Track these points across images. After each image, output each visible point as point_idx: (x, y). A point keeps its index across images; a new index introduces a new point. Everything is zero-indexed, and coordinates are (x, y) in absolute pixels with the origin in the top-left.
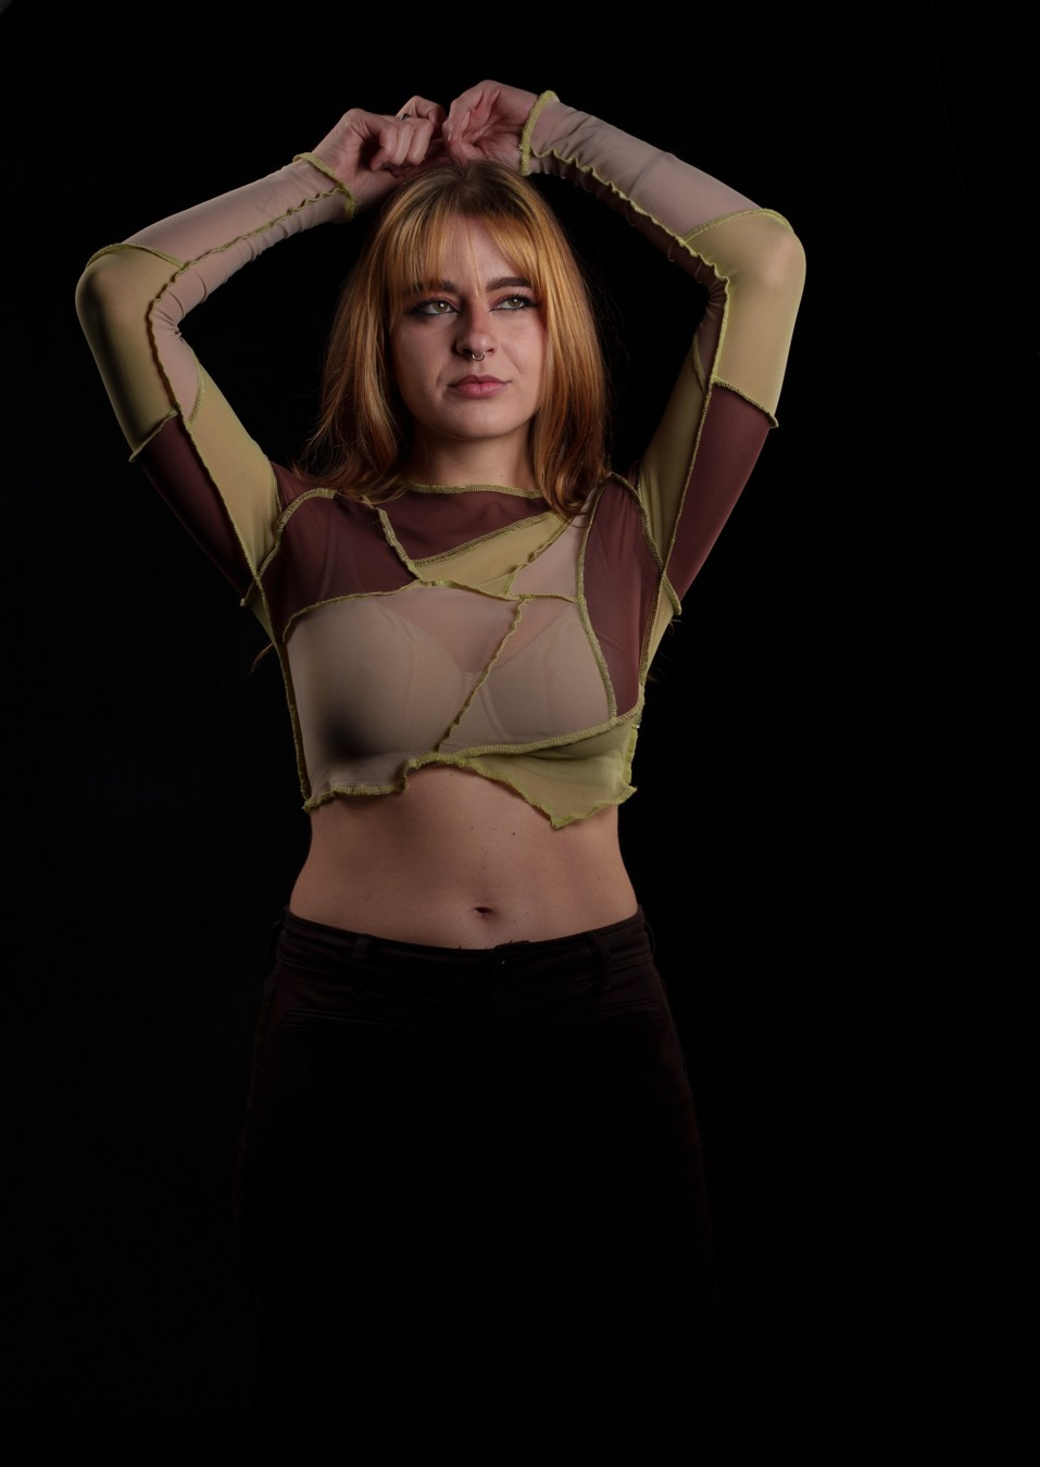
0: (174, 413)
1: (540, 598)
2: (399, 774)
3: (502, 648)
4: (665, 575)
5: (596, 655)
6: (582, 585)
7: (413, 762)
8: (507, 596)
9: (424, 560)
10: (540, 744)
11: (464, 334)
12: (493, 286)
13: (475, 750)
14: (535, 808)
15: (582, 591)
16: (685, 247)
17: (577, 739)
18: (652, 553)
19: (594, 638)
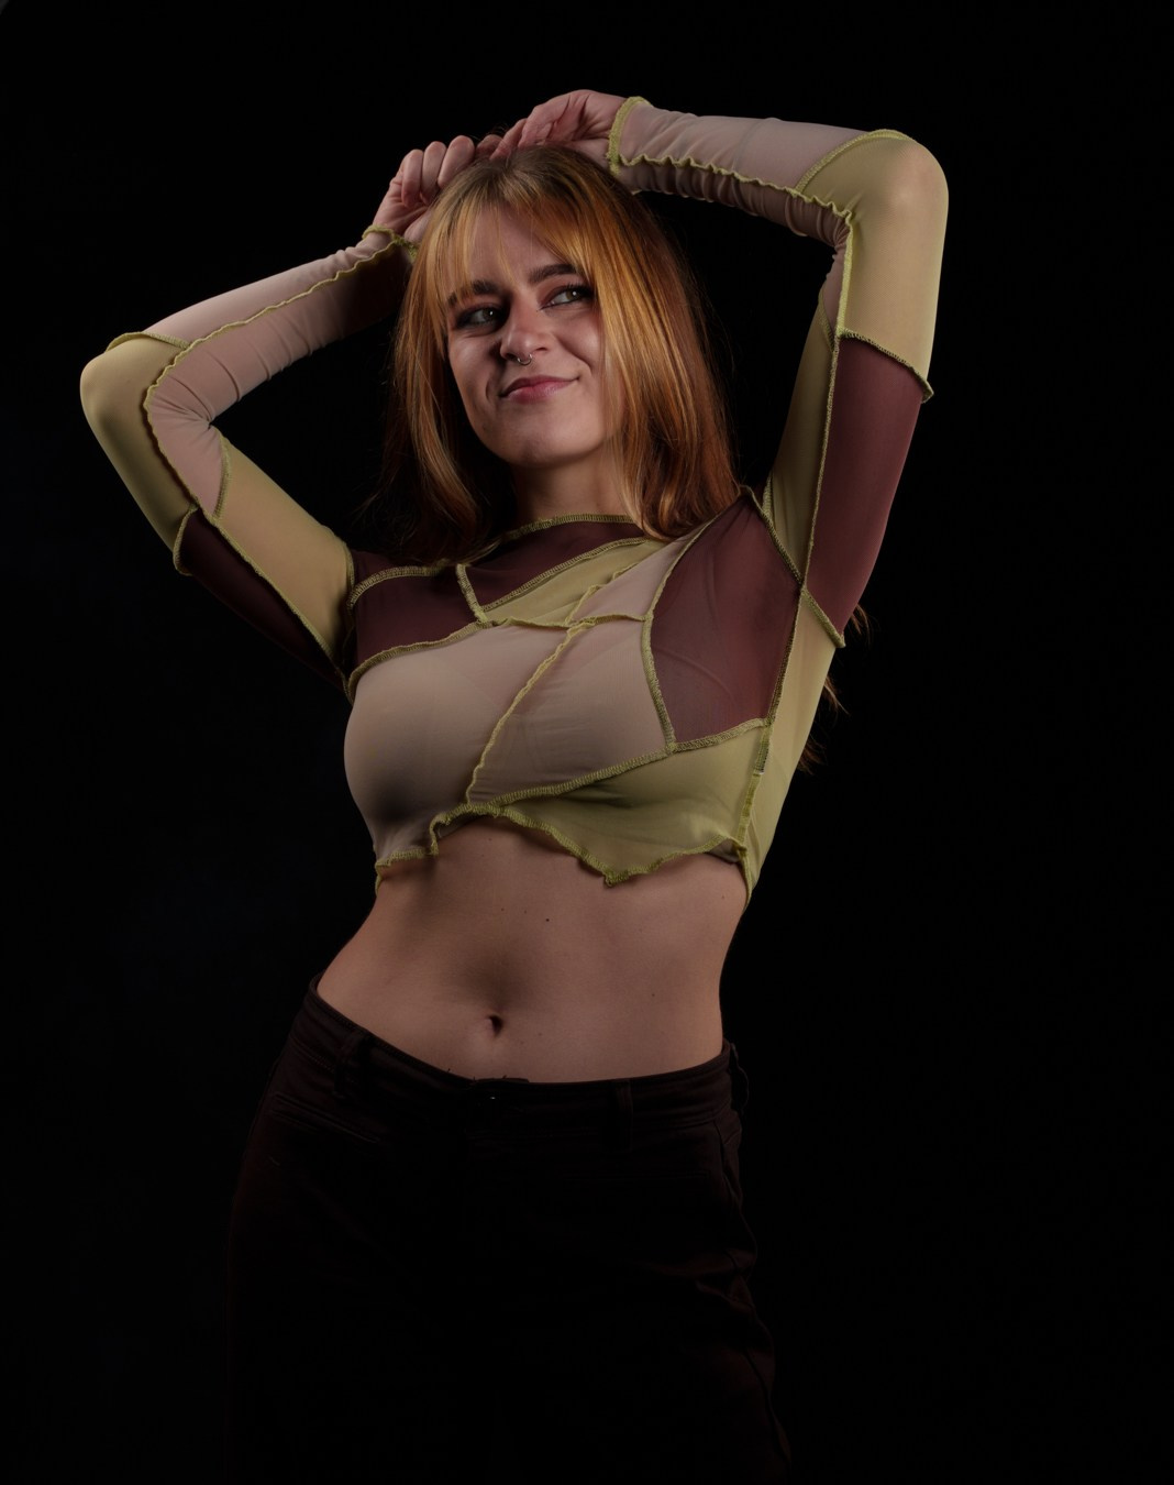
1: (601, 620)
2: (426, 833)
3: (536, 677)
4: (805, 592)
5: (647, 673)
6: (656, 601)
7: (440, 818)
8: (565, 624)
9: (494, 604)
10: (579, 781)
11: (506, 337)
12: (536, 277)
13: (508, 797)
14: (583, 866)
15: (653, 607)
16: (798, 196)
17: (623, 769)
18: (787, 566)
19: (649, 654)
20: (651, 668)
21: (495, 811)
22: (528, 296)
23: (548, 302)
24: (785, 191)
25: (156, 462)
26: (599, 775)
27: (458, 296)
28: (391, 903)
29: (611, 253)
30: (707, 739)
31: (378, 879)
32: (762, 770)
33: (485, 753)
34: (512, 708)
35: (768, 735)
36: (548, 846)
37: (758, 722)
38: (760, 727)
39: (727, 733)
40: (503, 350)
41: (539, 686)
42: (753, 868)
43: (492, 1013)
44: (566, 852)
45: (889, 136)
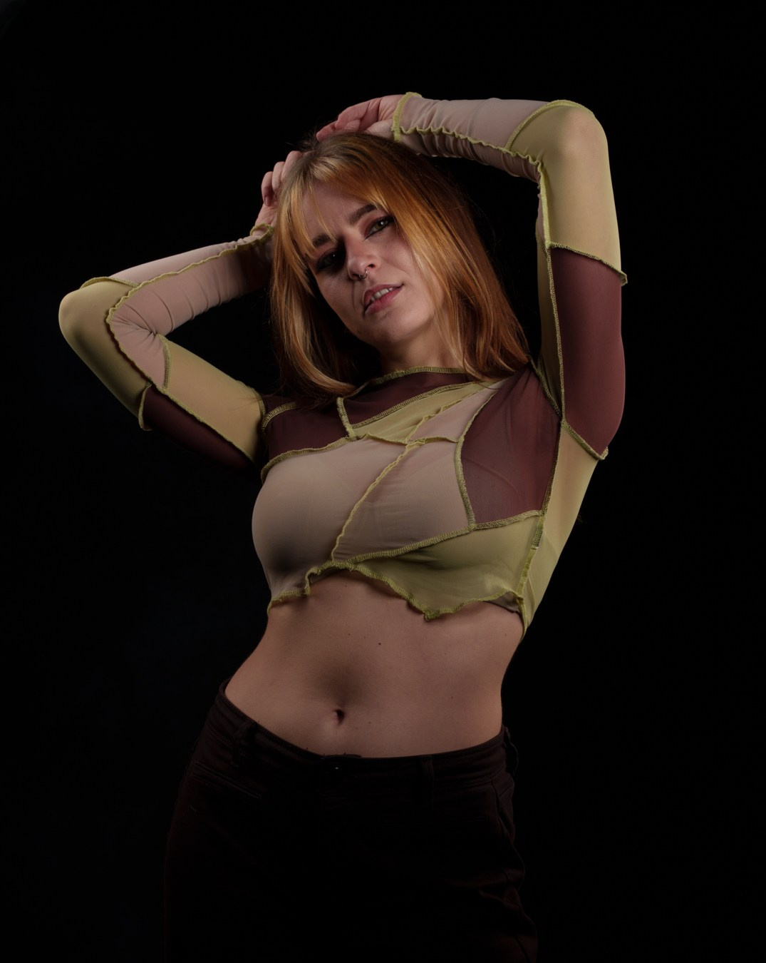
0: (149, 385)
1: (429, 440)
2: (304, 579)
3: (382, 475)
4: (564, 423)
5: (457, 476)
6: (466, 430)
7: (314, 570)
8: (405, 441)
9: (360, 424)
10: (409, 547)
13: (360, 557)
14: (410, 607)
15: (464, 434)
16: (507, 153)
17: (439, 540)
18: (552, 407)
19: (459, 463)
20: (461, 473)
21: (351, 567)
24: (498, 149)
25: (119, 358)
26: (422, 544)
30: (497, 522)
32: (538, 545)
33: (345, 526)
34: (365, 496)
35: (543, 521)
36: (387, 592)
37: (535, 513)
38: (536, 516)
39: (512, 519)
41: (384, 482)
42: (528, 617)
43: (338, 707)
44: (399, 596)
45: (562, 104)
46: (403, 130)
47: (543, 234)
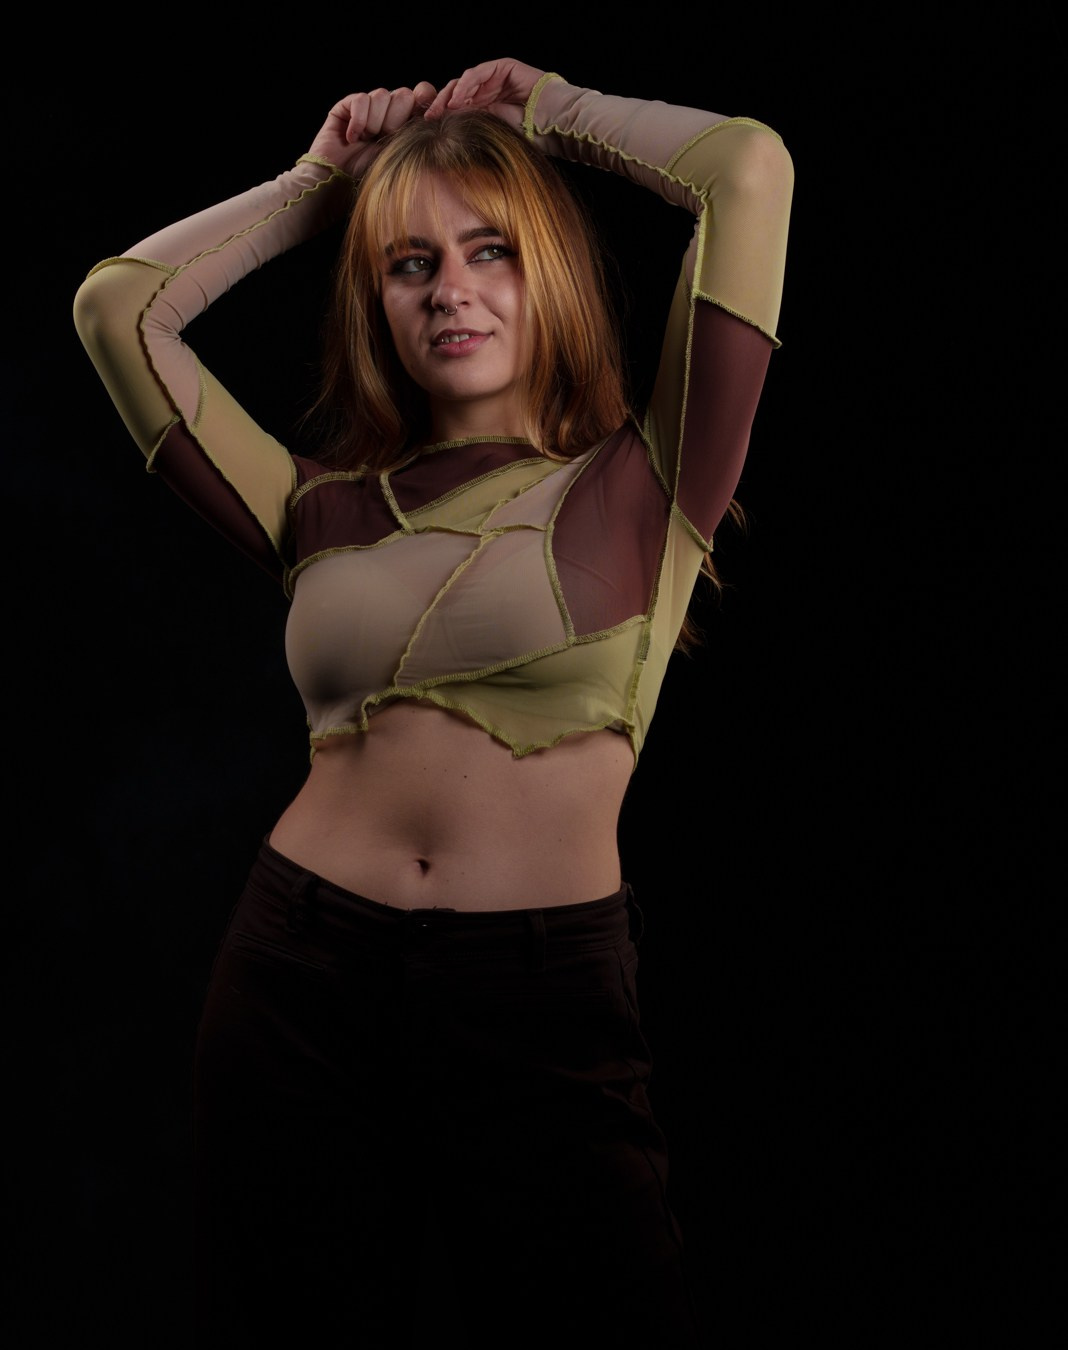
0: (177, 419)
1: (509, 529)
2: (358, 711)
3: (454, 578)
4: (675, 507)
5: (550, 575)
6: (556, 514)
7: (372, 698)
8: (479, 531)
9: (415, 512)
10: (493, 668)
11: (436, 289)
12: (464, 238)
13: (432, 681)
14: (495, 739)
15: (554, 519)
16: (666, 176)
17: (530, 659)
18: (661, 486)
19: (551, 559)
20: (554, 572)
21: (419, 694)
22: (455, 254)
23: (472, 259)
24: (656, 171)
26: (510, 663)
27: (396, 248)
28: (325, 771)
29: (533, 218)
30: (601, 633)
31: (313, 750)
32: (645, 659)
33: (410, 644)
34: (434, 605)
35: (649, 629)
36: (467, 722)
37: (641, 618)
38: (643, 622)
39: (617, 628)
40: (433, 300)
41: (457, 586)
42: (639, 739)
43: (420, 857)
44: (480, 727)
45: (743, 123)
46: (539, 130)
47: (692, 279)
